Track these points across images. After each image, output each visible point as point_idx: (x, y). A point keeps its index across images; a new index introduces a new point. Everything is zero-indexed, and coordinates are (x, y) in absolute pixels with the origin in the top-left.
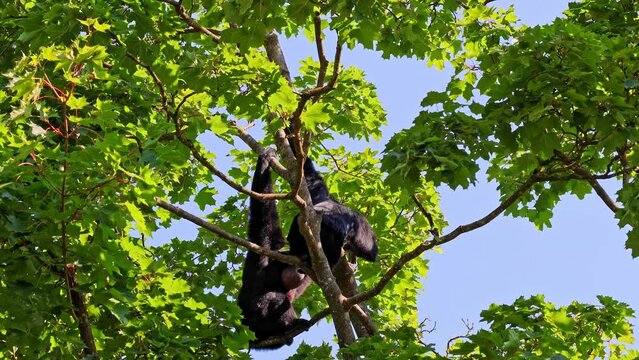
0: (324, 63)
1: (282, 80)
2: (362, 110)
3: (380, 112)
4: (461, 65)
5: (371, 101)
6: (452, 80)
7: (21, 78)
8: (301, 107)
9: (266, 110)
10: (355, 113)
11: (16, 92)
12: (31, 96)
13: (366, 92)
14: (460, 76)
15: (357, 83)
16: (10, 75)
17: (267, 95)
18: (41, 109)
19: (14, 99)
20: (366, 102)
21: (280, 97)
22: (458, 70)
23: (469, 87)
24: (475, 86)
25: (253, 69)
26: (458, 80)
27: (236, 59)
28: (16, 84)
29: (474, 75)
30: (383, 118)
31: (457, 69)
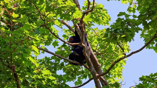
0: (89, 3)
1: (77, 9)
2: (103, 17)
3: (109, 18)
4: (132, 3)
5: (106, 14)
6: (129, 7)
8: (83, 17)
9: (72, 18)
10: (101, 18)
13: (105, 12)
15: (101, 8)
20: (104, 14)
21: (76, 14)
22: (131, 4)
23: (134, 9)
24: (136, 9)
25: (67, 6)
26: (131, 7)
27: (62, 3)
29: (136, 6)
30: (110, 19)
31: (130, 4)
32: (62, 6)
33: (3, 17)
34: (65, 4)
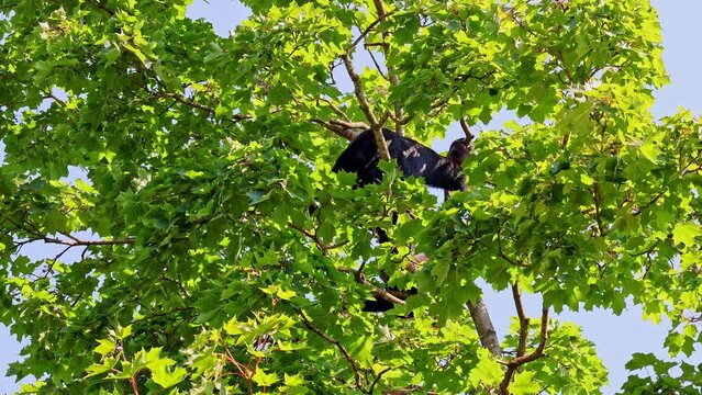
0: (525, 323)
1: (483, 353)
2: (579, 371)
3: (600, 371)
4: (679, 317)
5: (590, 359)
6: (670, 335)
7: (200, 355)
8: (508, 378)
9: (468, 384)
10: (573, 372)
11: (196, 369)
12: (211, 373)
13: (585, 350)
14: (679, 329)
15: (573, 339)
16: (189, 351)
17: (467, 370)
18: (222, 388)
19: (194, 376)
20: (584, 361)
21: (481, 372)
22: (676, 324)
23: (689, 341)
24: (695, 339)
25: (449, 343)
26: (677, 334)
27: (431, 331)
28: (195, 361)
29: (694, 328)
30: (604, 378)
31: (674, 321)
32: (431, 345)
33: (218, 386)
34: (441, 335)
